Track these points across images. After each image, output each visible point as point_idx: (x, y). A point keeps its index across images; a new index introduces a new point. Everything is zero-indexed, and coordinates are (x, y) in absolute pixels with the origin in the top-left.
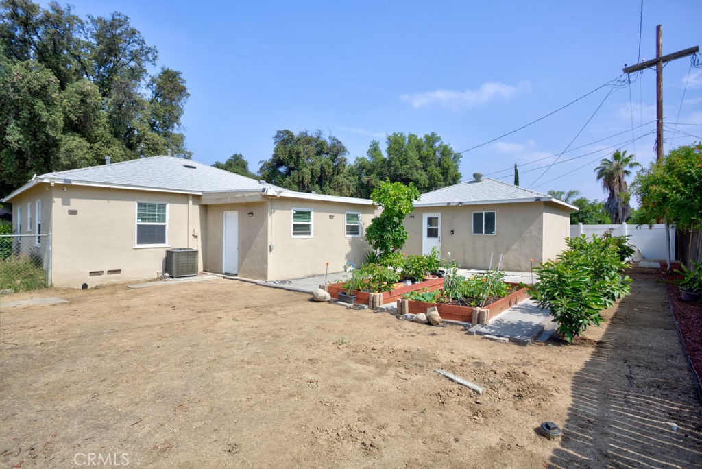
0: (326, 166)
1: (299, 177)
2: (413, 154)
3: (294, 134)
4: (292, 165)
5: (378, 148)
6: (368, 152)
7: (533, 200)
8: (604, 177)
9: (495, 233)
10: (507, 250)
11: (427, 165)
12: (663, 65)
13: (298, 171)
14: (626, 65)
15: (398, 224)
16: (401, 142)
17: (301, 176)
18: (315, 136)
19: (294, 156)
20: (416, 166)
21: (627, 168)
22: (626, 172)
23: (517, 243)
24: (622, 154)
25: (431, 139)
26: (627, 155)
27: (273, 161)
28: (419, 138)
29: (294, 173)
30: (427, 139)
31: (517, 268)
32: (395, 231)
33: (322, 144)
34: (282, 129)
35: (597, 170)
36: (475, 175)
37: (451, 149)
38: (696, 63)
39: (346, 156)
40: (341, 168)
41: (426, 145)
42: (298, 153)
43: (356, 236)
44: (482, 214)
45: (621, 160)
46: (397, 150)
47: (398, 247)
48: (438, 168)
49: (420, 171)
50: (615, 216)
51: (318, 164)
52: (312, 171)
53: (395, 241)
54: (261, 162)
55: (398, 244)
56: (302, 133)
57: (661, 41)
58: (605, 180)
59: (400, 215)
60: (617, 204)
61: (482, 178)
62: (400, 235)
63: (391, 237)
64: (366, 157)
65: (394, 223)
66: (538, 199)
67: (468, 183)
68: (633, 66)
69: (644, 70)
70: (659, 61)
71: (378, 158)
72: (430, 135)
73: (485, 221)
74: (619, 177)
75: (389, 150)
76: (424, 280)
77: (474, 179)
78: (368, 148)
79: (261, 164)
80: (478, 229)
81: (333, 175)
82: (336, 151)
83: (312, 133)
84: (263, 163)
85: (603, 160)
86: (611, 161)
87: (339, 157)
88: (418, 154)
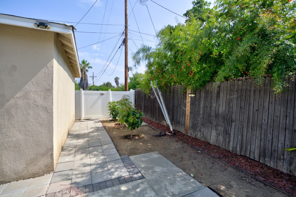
22: (87, 70)
24: (85, 62)
74: (85, 72)
86: (81, 64)
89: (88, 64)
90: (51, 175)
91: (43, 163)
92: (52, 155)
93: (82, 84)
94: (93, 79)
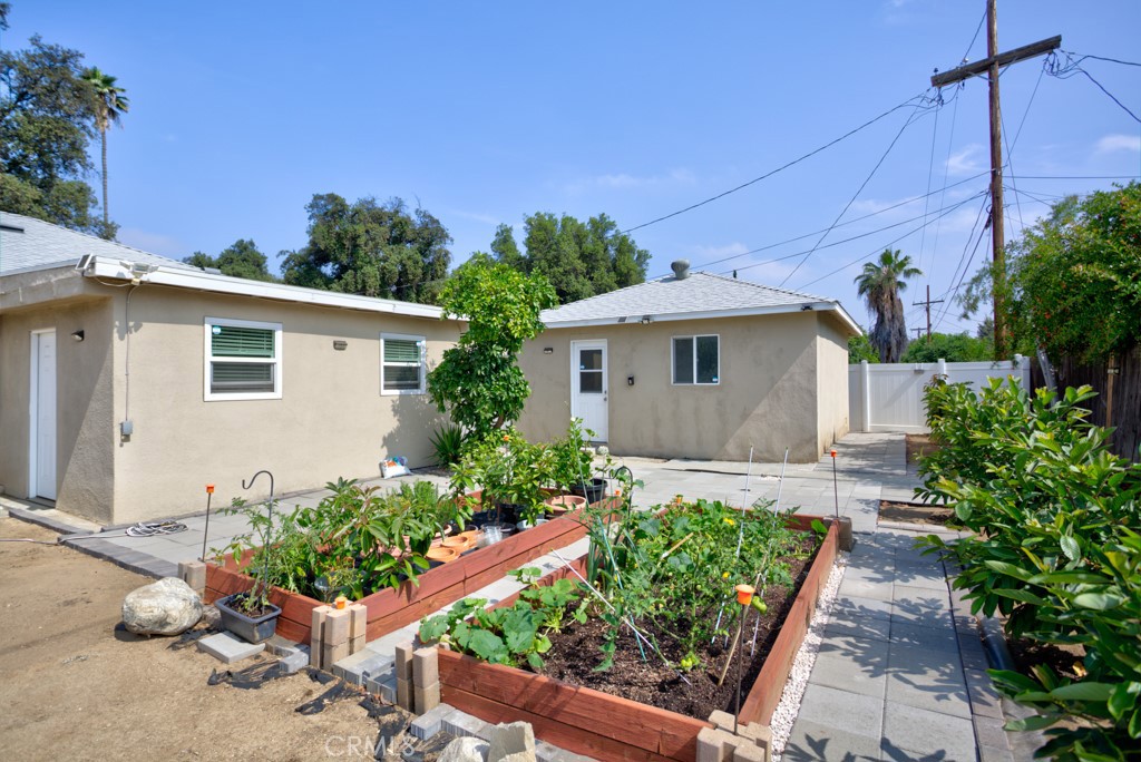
0: (410, 263)
1: (356, 283)
2: (570, 249)
3: (348, 202)
4: (345, 260)
5: (511, 238)
6: (492, 245)
7: (798, 309)
8: (868, 291)
9: (718, 381)
10: (745, 416)
11: (593, 268)
12: (1000, 70)
13: (355, 270)
14: (936, 71)
15: (505, 363)
16: (549, 228)
17: (359, 281)
18: (389, 209)
19: (347, 243)
20: (575, 270)
21: (901, 278)
22: (902, 285)
23: (765, 402)
24: (893, 255)
25: (601, 225)
26: (901, 258)
27: (309, 252)
28: (579, 222)
29: (349, 276)
30: (593, 227)
31: (766, 455)
32: (497, 380)
33: (404, 223)
34: (323, 192)
35: (858, 281)
36: (674, 266)
37: (633, 242)
38: (1055, 70)
39: (448, 247)
40: (438, 268)
41: (591, 236)
42: (355, 238)
43: (412, 392)
44: (691, 340)
45: (893, 265)
46: (542, 241)
47: (508, 415)
48: (612, 274)
49: (581, 278)
50: (885, 353)
51: (394, 258)
52: (383, 272)
53: (497, 402)
54: (282, 253)
55: (507, 408)
56: (364, 203)
57: (995, 27)
58: (870, 296)
59: (511, 343)
60: (889, 335)
61: (688, 272)
62: (508, 389)
63: (486, 393)
64: (490, 253)
65: (493, 359)
66: (807, 307)
67: (662, 281)
68: (950, 72)
69: (968, 81)
70: (993, 63)
71: (509, 254)
72: (598, 218)
73: (698, 357)
74: (891, 292)
75: (529, 243)
76: (547, 515)
77: (673, 274)
78: (493, 238)
79: (284, 258)
80: (683, 375)
81: (424, 279)
82: (430, 237)
83: (383, 202)
84: (287, 255)
85: (867, 265)
86: (878, 266)
87: (436, 247)
88: (578, 249)
89: (902, 264)
90: (816, 464)
91: (807, 450)
92: (816, 443)
93: (884, 334)
94: (928, 310)
